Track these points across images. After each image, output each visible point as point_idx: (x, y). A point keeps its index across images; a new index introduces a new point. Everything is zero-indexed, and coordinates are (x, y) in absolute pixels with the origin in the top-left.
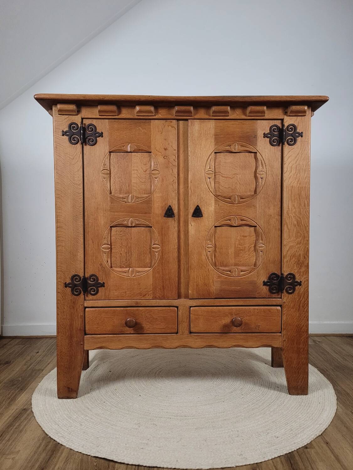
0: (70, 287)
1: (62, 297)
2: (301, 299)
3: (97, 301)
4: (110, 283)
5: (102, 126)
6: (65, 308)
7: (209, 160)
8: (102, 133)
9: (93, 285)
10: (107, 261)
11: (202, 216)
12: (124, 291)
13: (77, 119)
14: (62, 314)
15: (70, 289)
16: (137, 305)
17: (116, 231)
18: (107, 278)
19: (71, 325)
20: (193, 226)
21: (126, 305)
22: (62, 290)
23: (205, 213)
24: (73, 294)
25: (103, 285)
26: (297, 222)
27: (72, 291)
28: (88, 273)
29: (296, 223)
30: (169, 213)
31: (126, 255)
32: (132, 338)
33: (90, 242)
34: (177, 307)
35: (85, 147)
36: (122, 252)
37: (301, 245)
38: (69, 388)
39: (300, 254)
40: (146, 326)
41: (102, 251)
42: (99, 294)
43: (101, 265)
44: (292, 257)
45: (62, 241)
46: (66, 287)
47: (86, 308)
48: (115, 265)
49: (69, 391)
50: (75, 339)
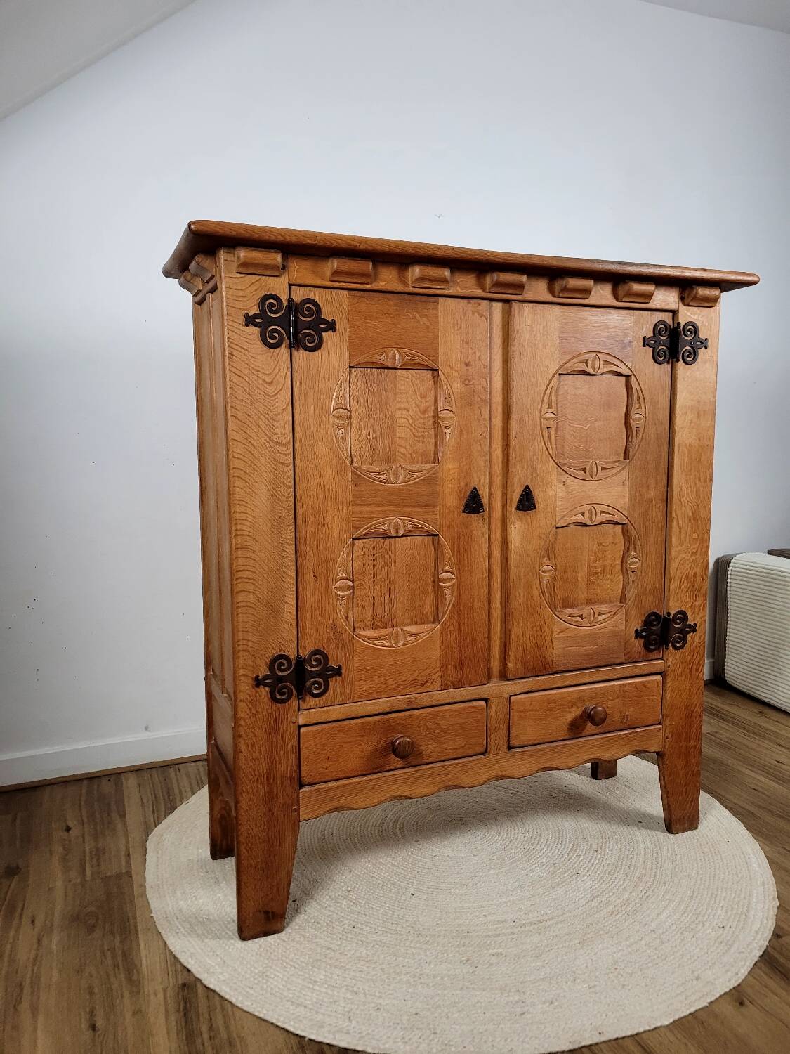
0: (266, 685)
1: (250, 709)
2: (695, 657)
3: (325, 709)
4: (353, 664)
5: (333, 305)
6: (258, 733)
7: (548, 391)
8: (334, 322)
9: (317, 675)
10: (347, 618)
11: (535, 508)
12: (382, 679)
13: (278, 286)
14: (250, 749)
15: (267, 689)
16: (409, 707)
17: (364, 548)
18: (346, 654)
19: (271, 772)
20: (518, 530)
21: (388, 710)
22: (248, 694)
23: (540, 500)
24: (274, 699)
25: (338, 672)
26: (693, 514)
27: (272, 694)
28: (305, 647)
29: (691, 514)
30: (473, 504)
31: (385, 600)
32: (398, 779)
33: (310, 576)
34: (486, 700)
35: (295, 353)
36: (375, 595)
37: (697, 556)
38: (267, 913)
39: (696, 574)
40: (428, 747)
41: (337, 595)
42: (331, 691)
43: (334, 627)
44: (683, 580)
45: (247, 580)
46: (257, 686)
47: (300, 727)
48: (362, 623)
49: (268, 919)
50: (281, 801)
